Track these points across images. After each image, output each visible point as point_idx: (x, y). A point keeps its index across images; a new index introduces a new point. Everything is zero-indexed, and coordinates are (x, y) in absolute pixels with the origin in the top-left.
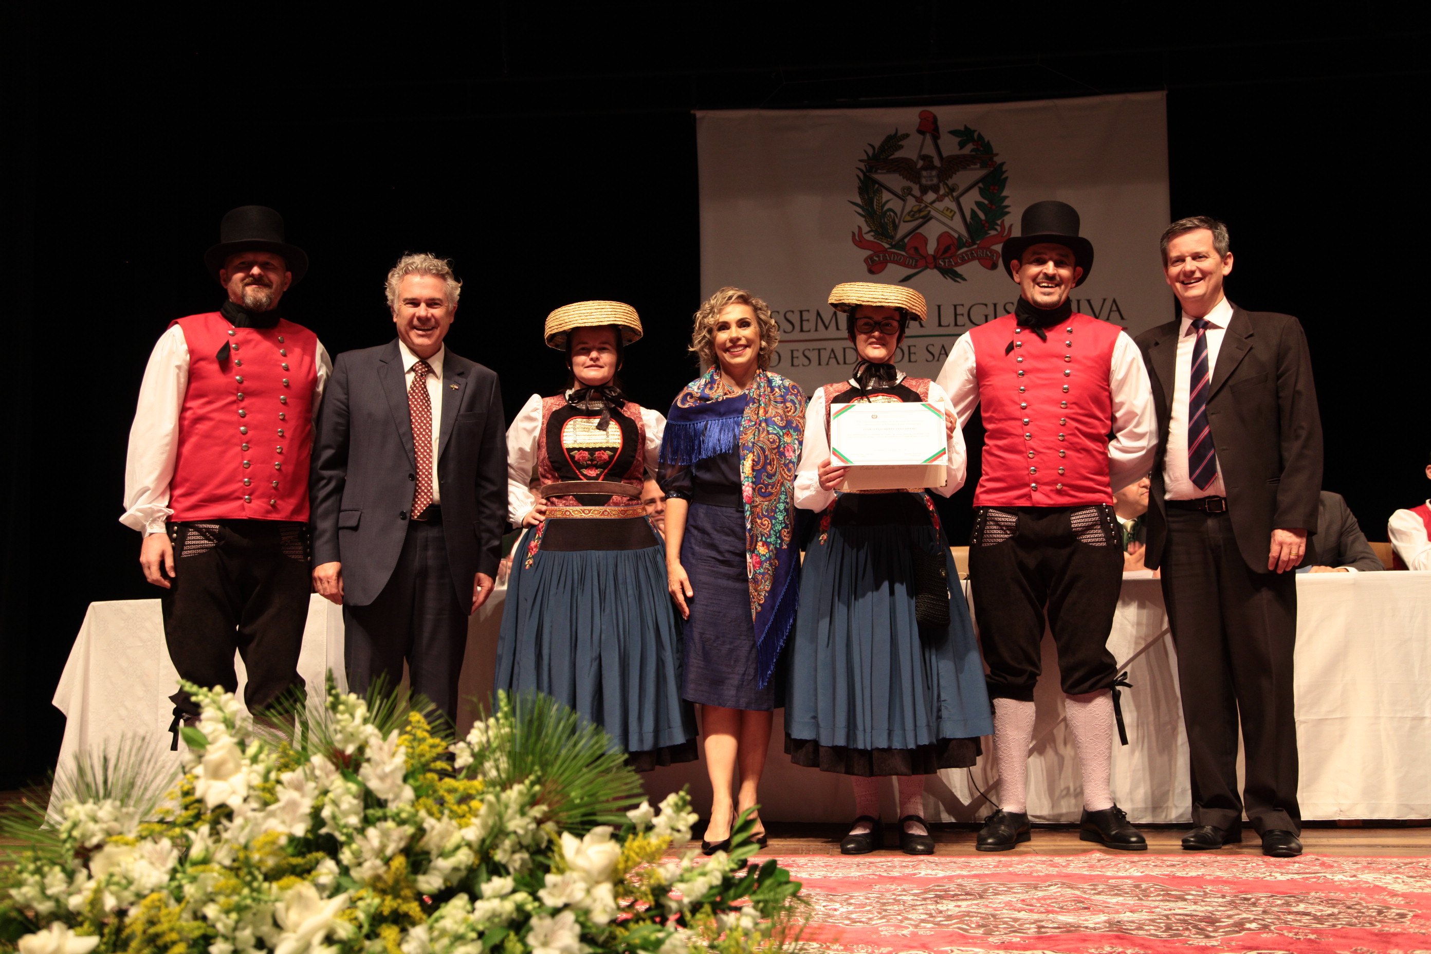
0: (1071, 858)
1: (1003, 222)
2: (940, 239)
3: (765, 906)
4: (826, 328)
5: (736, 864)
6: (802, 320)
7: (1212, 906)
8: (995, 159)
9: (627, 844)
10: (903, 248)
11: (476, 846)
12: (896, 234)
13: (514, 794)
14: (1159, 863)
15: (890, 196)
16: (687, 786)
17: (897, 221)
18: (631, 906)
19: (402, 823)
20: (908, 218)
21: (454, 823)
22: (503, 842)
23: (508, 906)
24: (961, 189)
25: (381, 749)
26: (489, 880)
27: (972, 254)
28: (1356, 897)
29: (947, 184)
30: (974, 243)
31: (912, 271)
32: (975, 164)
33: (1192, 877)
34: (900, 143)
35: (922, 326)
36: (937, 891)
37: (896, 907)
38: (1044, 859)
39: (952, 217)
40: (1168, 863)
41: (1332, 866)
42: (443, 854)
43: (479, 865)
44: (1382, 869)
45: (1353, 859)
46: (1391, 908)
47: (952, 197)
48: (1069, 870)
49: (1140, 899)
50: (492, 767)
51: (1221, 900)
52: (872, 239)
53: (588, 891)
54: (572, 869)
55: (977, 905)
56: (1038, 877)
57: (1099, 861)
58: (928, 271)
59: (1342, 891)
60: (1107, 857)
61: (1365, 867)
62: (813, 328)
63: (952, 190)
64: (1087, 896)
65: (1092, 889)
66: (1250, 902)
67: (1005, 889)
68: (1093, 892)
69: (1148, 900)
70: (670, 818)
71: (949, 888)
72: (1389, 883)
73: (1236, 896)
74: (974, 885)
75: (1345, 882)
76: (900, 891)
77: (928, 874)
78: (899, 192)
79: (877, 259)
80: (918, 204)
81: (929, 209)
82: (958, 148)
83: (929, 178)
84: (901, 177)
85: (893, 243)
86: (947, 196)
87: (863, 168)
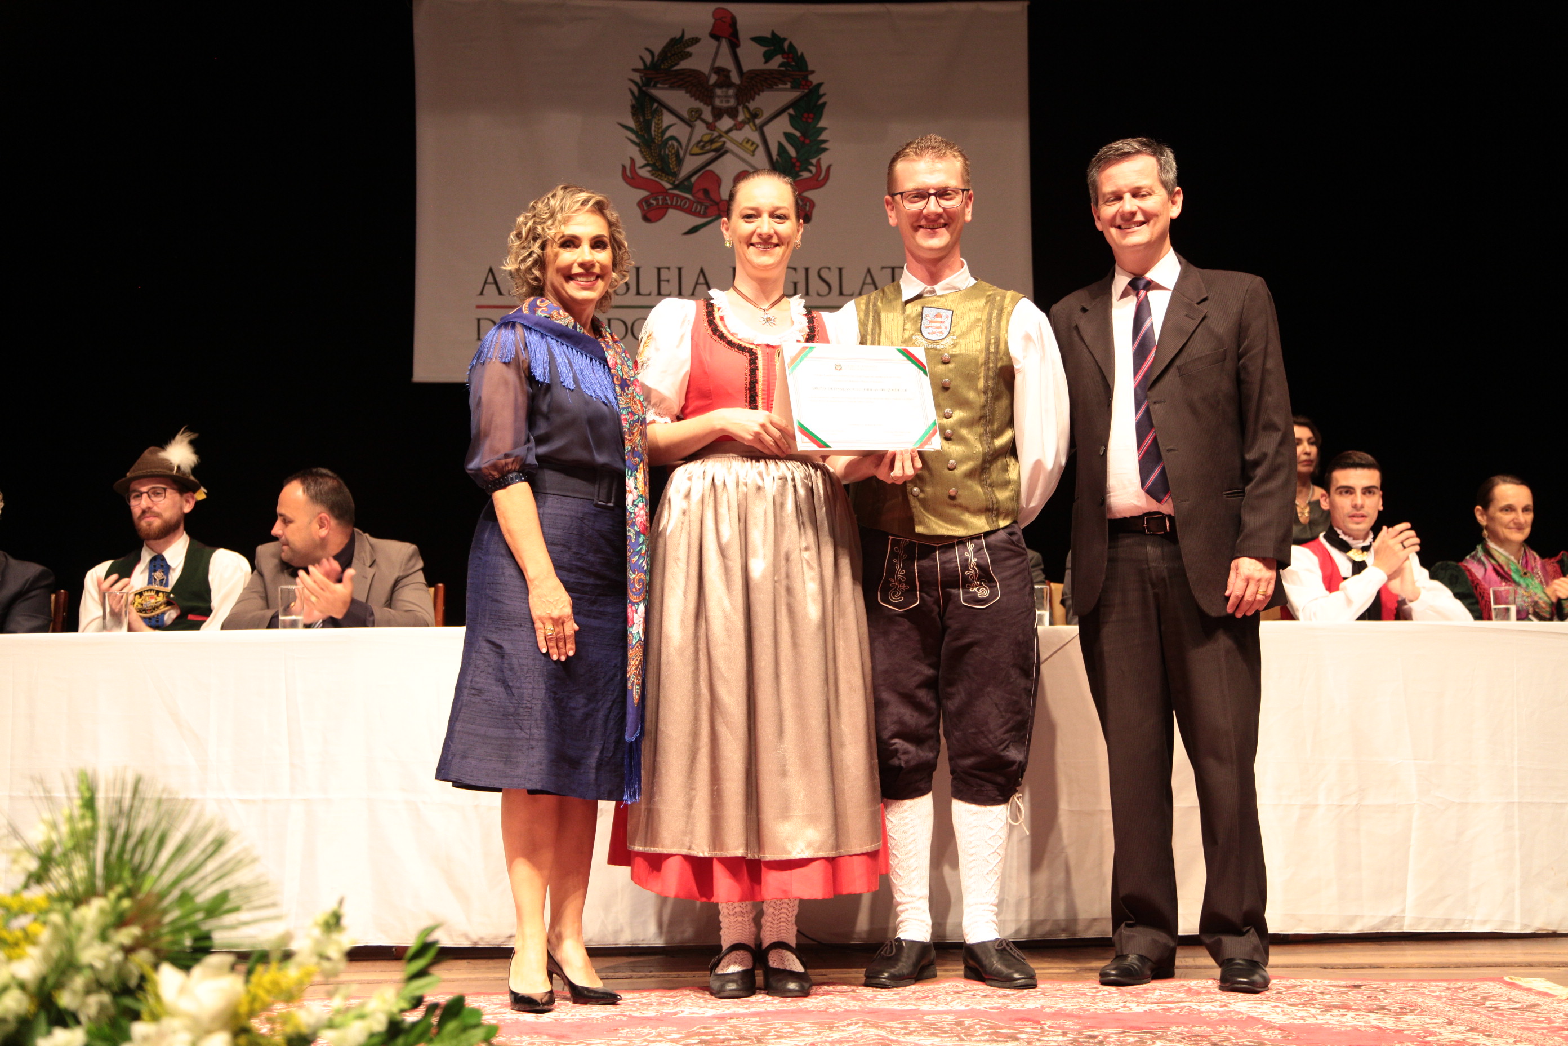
1: (819, 161)
5: (409, 1002)
8: (811, 78)
9: (254, 978)
10: (689, 189)
11: (32, 987)
12: (680, 170)
13: (91, 913)
15: (672, 119)
17: (681, 153)
20: (696, 150)
22: (71, 978)
24: (766, 114)
26: (49, 1033)
28: (1225, 1031)
29: (747, 108)
31: (699, 221)
32: (786, 84)
33: (1027, 1011)
34: (688, 50)
39: (754, 151)
41: (1200, 994)
43: (36, 1015)
47: (755, 125)
48: (879, 1006)
49: (961, 1040)
50: (61, 876)
51: (1061, 1038)
52: (648, 175)
54: (171, 1014)
56: (835, 1013)
59: (1208, 1024)
63: (754, 115)
64: (894, 1038)
65: (902, 1029)
66: (1096, 1041)
67: (791, 1030)
68: (903, 1032)
69: (970, 1041)
70: (318, 942)
71: (719, 1031)
72: (1266, 1013)
73: (1079, 1033)
74: (752, 1025)
75: (1213, 1012)
76: (654, 1036)
77: (693, 1013)
78: (685, 115)
79: (654, 202)
80: (708, 131)
81: (723, 139)
82: (763, 60)
83: (725, 98)
84: (688, 95)
85: (677, 182)
86: (748, 123)
87: (639, 81)
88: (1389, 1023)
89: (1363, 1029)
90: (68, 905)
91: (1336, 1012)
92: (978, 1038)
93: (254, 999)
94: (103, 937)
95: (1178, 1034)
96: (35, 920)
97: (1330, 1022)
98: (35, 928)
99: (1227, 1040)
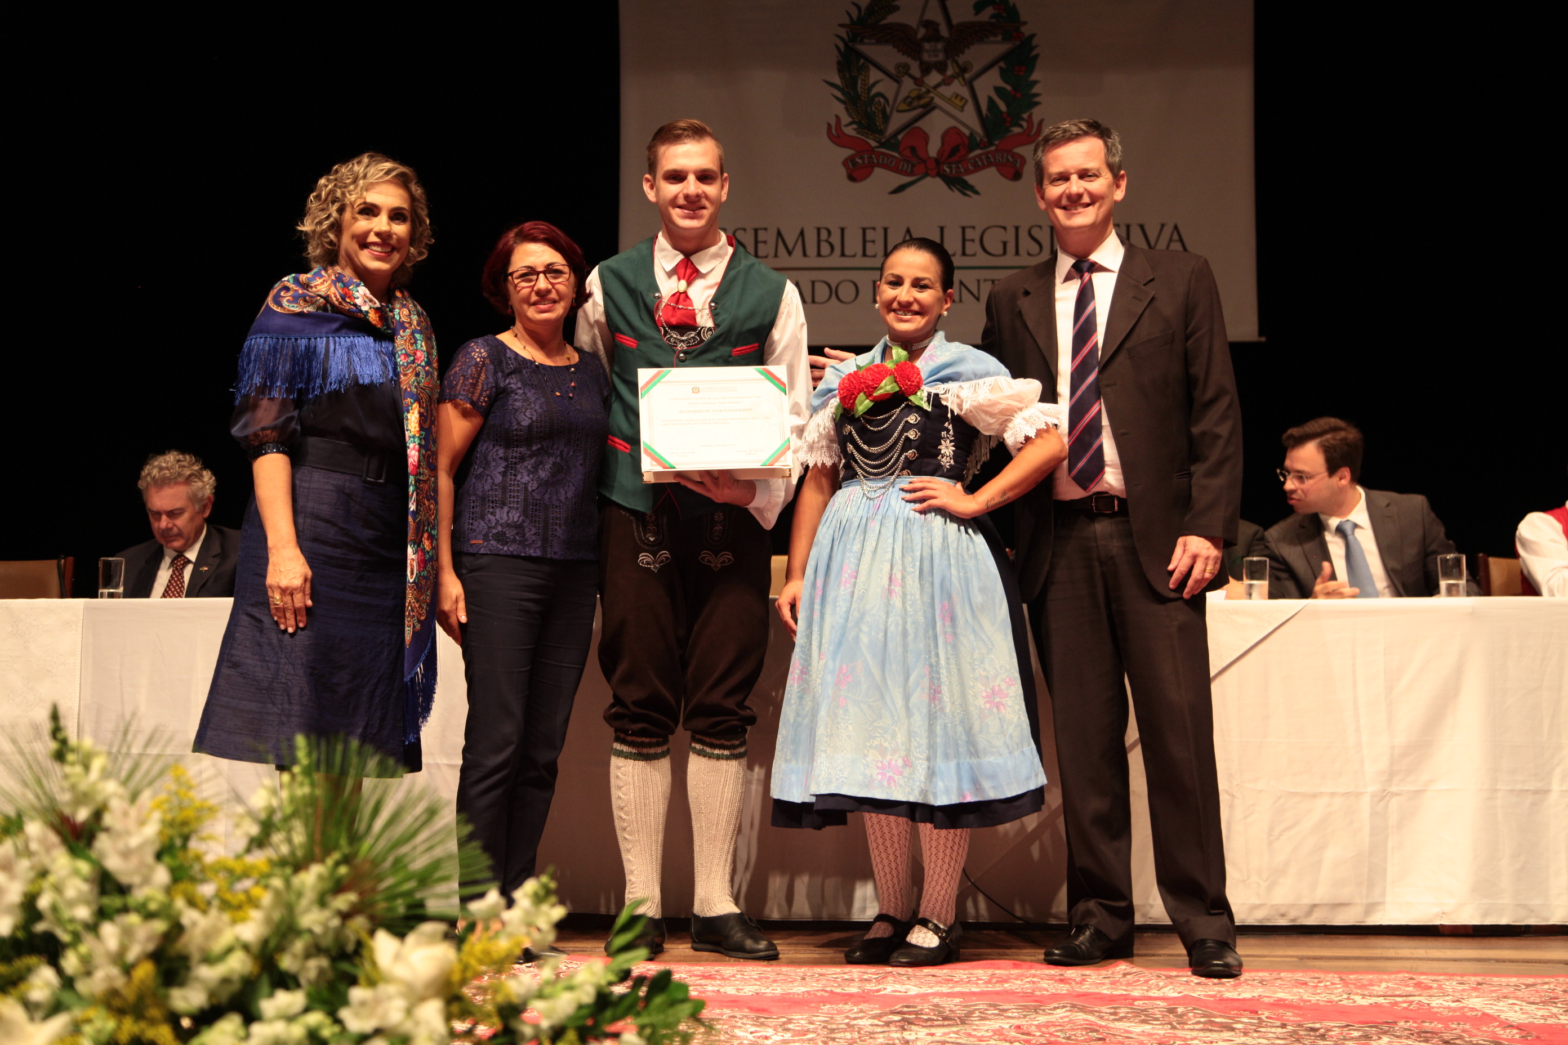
1: (1030, 116)
2: (945, 136)
3: (653, 1033)
4: (790, 253)
5: (617, 974)
6: (756, 242)
7: (1268, 1039)
8: (1023, 29)
9: (466, 947)
10: (895, 147)
11: (255, 949)
12: (886, 128)
13: (311, 878)
15: (880, 75)
16: (551, 869)
17: (888, 110)
18: (470, 1032)
19: (149, 916)
20: (904, 107)
21: (226, 917)
22: (292, 942)
23: (297, 1032)
24: (975, 69)
25: (126, 814)
26: (271, 995)
27: (988, 158)
28: (1457, 1028)
29: (957, 62)
30: (991, 144)
31: (906, 179)
32: (996, 35)
33: (1244, 1000)
36: (905, 1012)
37: (848, 1035)
41: (1431, 988)
42: (209, 960)
43: (258, 975)
44: (1495, 992)
45: (1459, 978)
47: (964, 79)
48: (1085, 988)
49: (1174, 1027)
50: (282, 842)
51: (1279, 1030)
52: (853, 133)
53: (409, 1012)
54: (387, 979)
55: (956, 1033)
56: (1042, 996)
57: (1125, 975)
58: (929, 180)
59: (1440, 1020)
60: (1135, 970)
61: (1474, 989)
62: (772, 253)
63: (963, 70)
64: (1103, 1024)
65: (1111, 1014)
66: (1317, 1034)
67: (996, 1012)
68: (1112, 1017)
69: (1183, 1029)
70: (527, 913)
71: (922, 1010)
72: (1502, 1011)
73: (1300, 1026)
74: (956, 1005)
75: (1444, 1008)
76: (856, 1013)
77: (896, 991)
78: (892, 70)
79: (860, 161)
80: (917, 87)
81: (932, 95)
82: (973, 12)
83: (933, 52)
84: (895, 50)
85: (883, 140)
86: (957, 78)
87: (845, 37)
90: (288, 871)
92: (1191, 1027)
93: (466, 967)
94: (322, 902)
95: (1406, 1029)
96: (257, 883)
98: (257, 891)
99: (1461, 1038)
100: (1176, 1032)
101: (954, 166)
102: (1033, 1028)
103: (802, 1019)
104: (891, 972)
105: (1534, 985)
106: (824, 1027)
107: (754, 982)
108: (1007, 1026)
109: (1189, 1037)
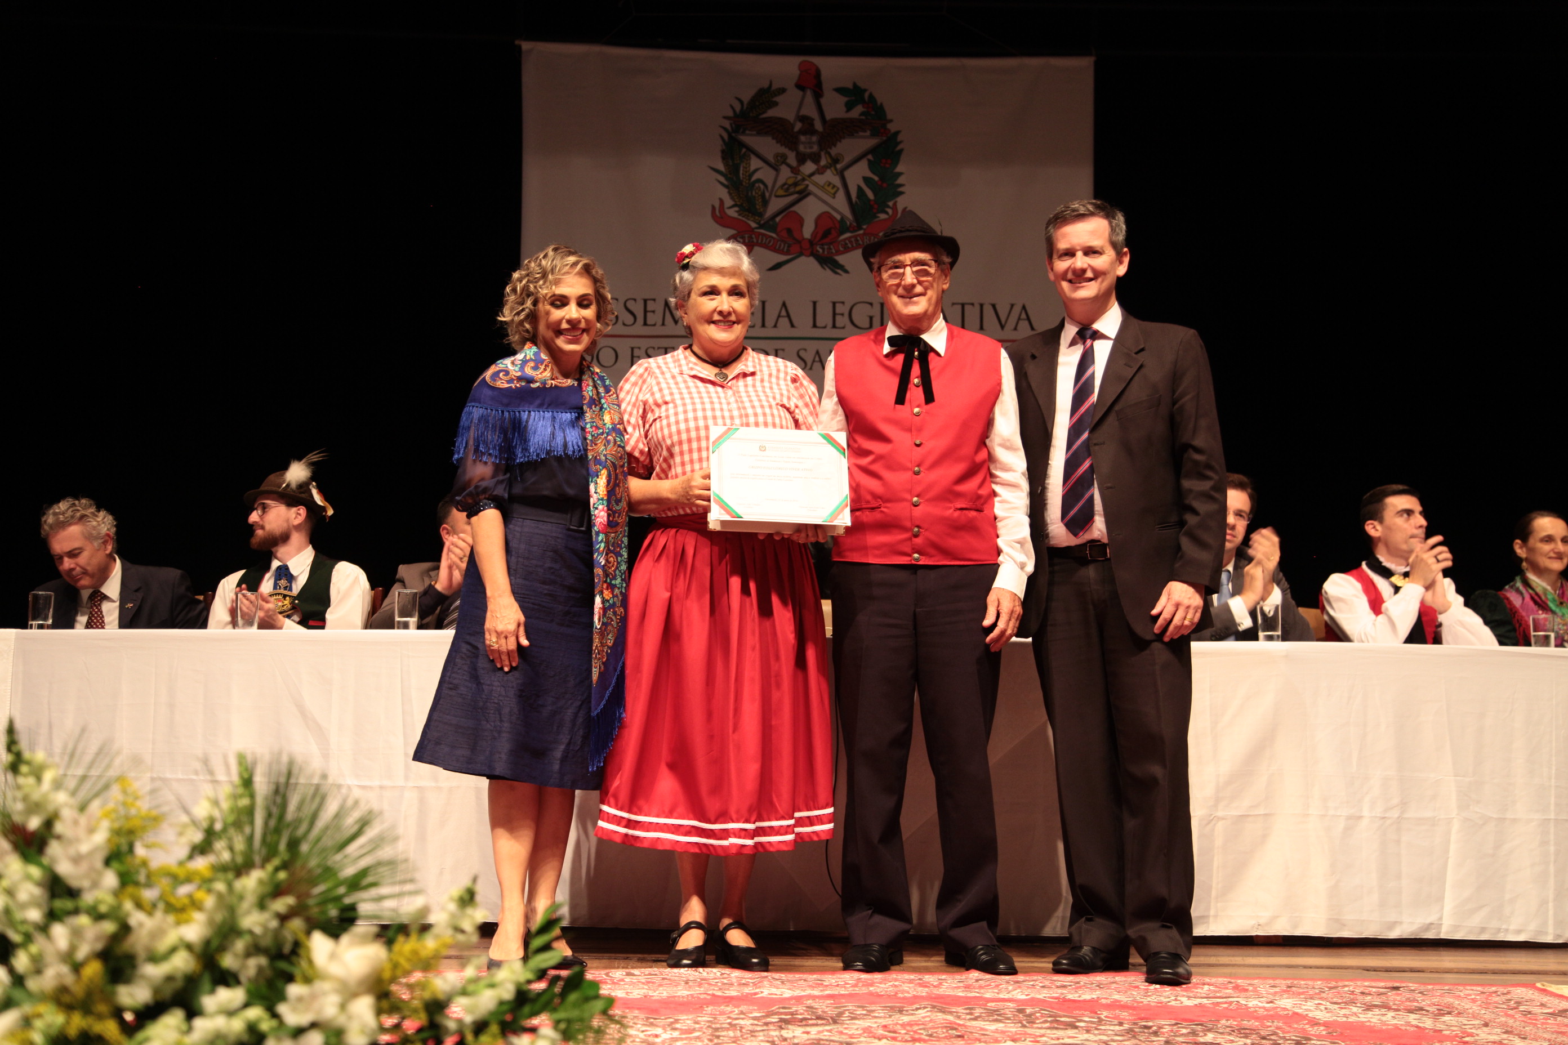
0: (944, 977)
1: (895, 204)
2: (818, 220)
3: (567, 1027)
5: (535, 974)
6: (645, 312)
7: (1107, 1035)
8: (889, 126)
9: (396, 947)
10: (773, 228)
11: (198, 949)
12: (765, 211)
13: (251, 882)
14: (1047, 983)
15: (760, 163)
17: (767, 195)
18: (397, 1027)
19: (98, 917)
21: (171, 918)
22: (233, 942)
23: (237, 1026)
24: (847, 160)
25: (76, 823)
26: (212, 991)
27: (854, 242)
28: (1272, 1025)
29: (830, 154)
30: (859, 228)
31: (783, 258)
32: (865, 131)
33: (1085, 1001)
34: (775, 99)
35: (792, 326)
36: (782, 1014)
37: (731, 1034)
38: (912, 977)
39: (834, 194)
40: (1059, 983)
41: (1247, 990)
42: (154, 958)
43: (201, 975)
44: (1303, 993)
45: (1271, 982)
46: (1311, 1039)
47: (836, 169)
48: (941, 991)
49: (1024, 1026)
50: (223, 848)
51: (1117, 1028)
52: (736, 215)
53: (343, 1007)
54: (322, 976)
55: (830, 1031)
56: (904, 998)
57: (977, 981)
58: (803, 259)
59: (1257, 1018)
61: (1284, 991)
62: (660, 322)
63: (835, 161)
64: (961, 1022)
65: (967, 1014)
66: (1151, 1031)
67: (864, 1012)
68: (968, 1017)
69: (1033, 1028)
70: (453, 916)
71: (796, 1011)
72: (1310, 1010)
73: (1135, 1024)
74: (827, 1007)
75: (1260, 1008)
76: (737, 1014)
77: (772, 994)
78: (771, 158)
80: (793, 175)
81: (806, 182)
82: (845, 109)
83: (807, 144)
84: (774, 141)
85: (762, 222)
86: (830, 168)
87: (728, 127)
88: (1428, 1023)
89: (1403, 1028)
91: (1377, 1011)
92: (1039, 1026)
93: (395, 966)
94: (262, 905)
95: (1227, 1027)
96: (199, 888)
97: (1371, 1020)
98: (200, 895)
99: (1275, 1034)
100: (1026, 1030)
101: (826, 247)
102: (899, 1027)
103: (688, 1019)
104: (767, 977)
105: (1335, 987)
106: (709, 1027)
107: (641, 986)
108: (875, 1025)
109: (1038, 1034)
